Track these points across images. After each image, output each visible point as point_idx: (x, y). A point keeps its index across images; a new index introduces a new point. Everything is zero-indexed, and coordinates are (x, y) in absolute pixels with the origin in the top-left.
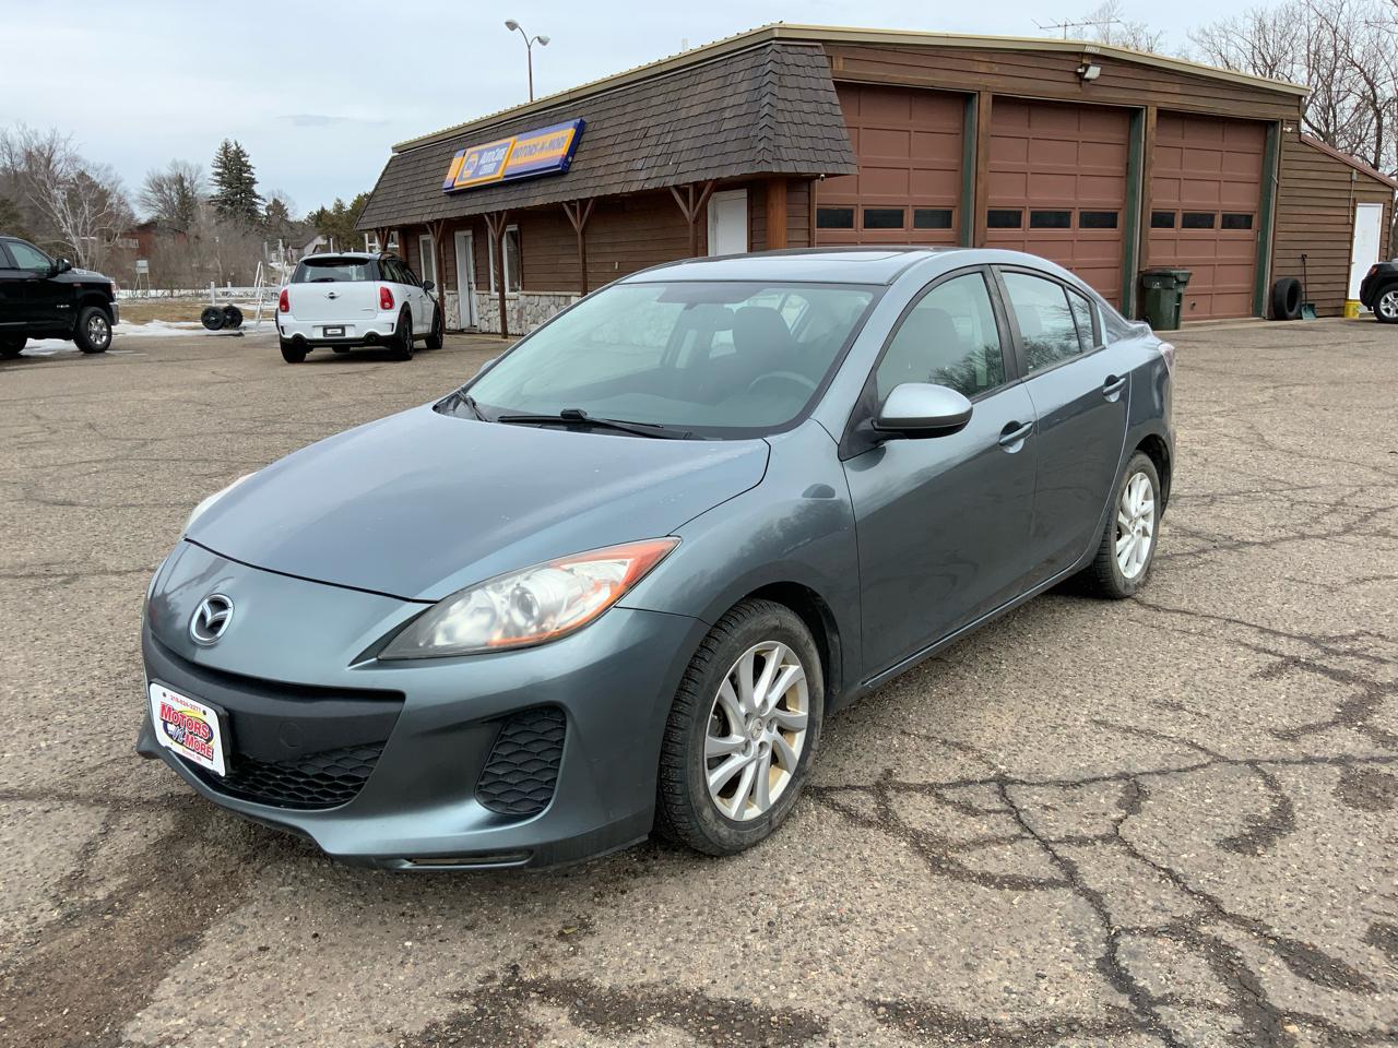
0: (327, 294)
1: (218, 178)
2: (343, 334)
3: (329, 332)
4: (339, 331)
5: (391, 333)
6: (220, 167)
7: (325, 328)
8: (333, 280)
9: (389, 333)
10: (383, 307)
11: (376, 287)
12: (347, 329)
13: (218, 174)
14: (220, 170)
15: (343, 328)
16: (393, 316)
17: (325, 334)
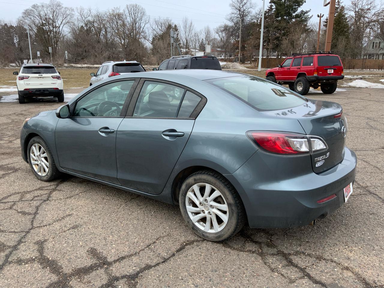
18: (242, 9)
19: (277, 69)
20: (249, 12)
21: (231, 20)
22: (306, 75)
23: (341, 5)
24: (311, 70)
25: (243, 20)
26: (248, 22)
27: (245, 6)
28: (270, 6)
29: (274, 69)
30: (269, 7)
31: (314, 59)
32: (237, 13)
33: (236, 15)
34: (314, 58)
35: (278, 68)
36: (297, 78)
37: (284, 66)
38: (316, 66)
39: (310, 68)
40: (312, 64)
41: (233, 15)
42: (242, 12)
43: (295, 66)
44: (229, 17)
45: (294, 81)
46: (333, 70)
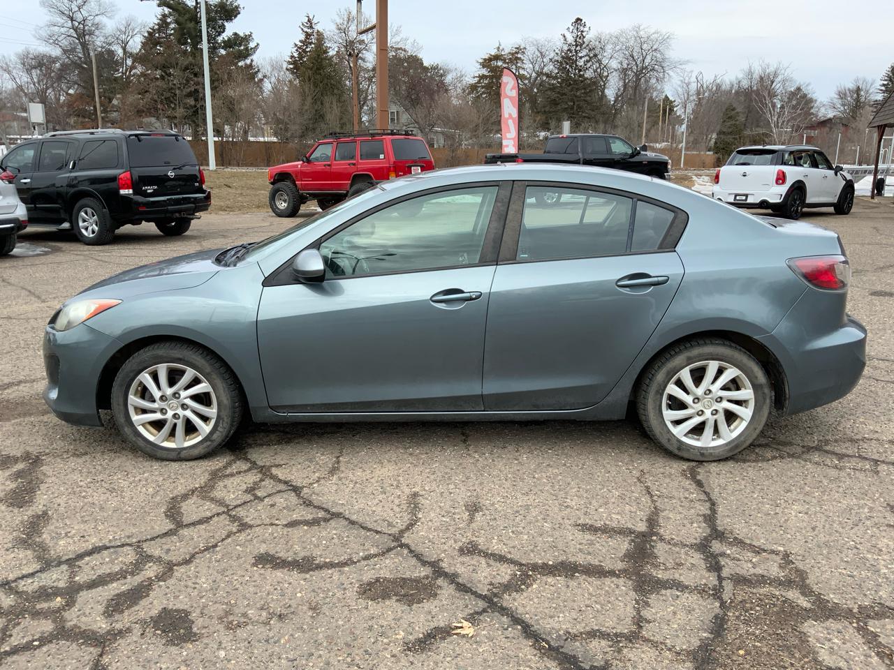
0: (742, 173)
1: (883, 88)
2: (746, 200)
3: (738, 198)
4: (744, 198)
5: (779, 201)
6: (886, 80)
7: (736, 195)
8: (749, 164)
9: (778, 200)
10: (777, 183)
11: (775, 169)
12: (749, 197)
13: (884, 85)
14: (886, 83)
15: (747, 196)
16: (783, 189)
17: (735, 199)
18: (79, 17)
19: (297, 165)
20: (97, 26)
21: (52, 40)
22: (372, 179)
23: (317, 28)
24: (382, 168)
25: (84, 46)
26: (100, 49)
27: (85, 7)
28: (162, 15)
29: (289, 166)
30: (160, 17)
31: (385, 146)
32: (65, 25)
33: (63, 30)
34: (385, 144)
35: (301, 162)
36: (352, 185)
37: (317, 159)
38: (392, 159)
39: (378, 163)
40: (382, 156)
41: (56, 29)
42: (79, 23)
43: (343, 158)
44: (44, 34)
45: (345, 192)
46: (419, 168)
